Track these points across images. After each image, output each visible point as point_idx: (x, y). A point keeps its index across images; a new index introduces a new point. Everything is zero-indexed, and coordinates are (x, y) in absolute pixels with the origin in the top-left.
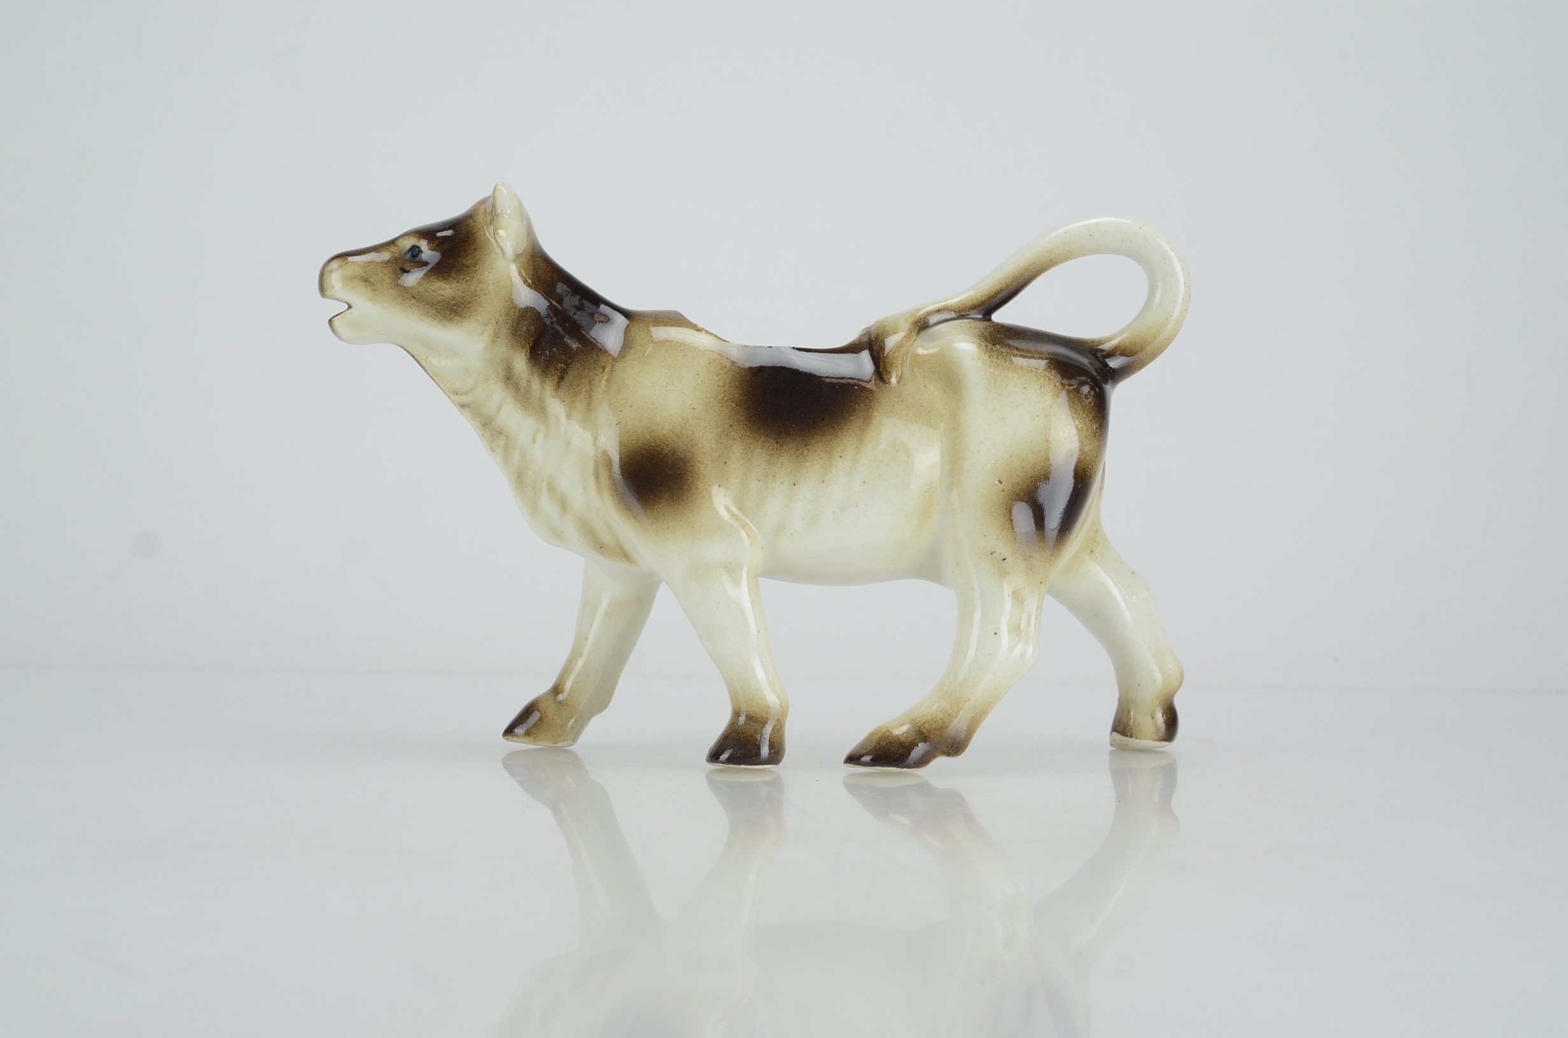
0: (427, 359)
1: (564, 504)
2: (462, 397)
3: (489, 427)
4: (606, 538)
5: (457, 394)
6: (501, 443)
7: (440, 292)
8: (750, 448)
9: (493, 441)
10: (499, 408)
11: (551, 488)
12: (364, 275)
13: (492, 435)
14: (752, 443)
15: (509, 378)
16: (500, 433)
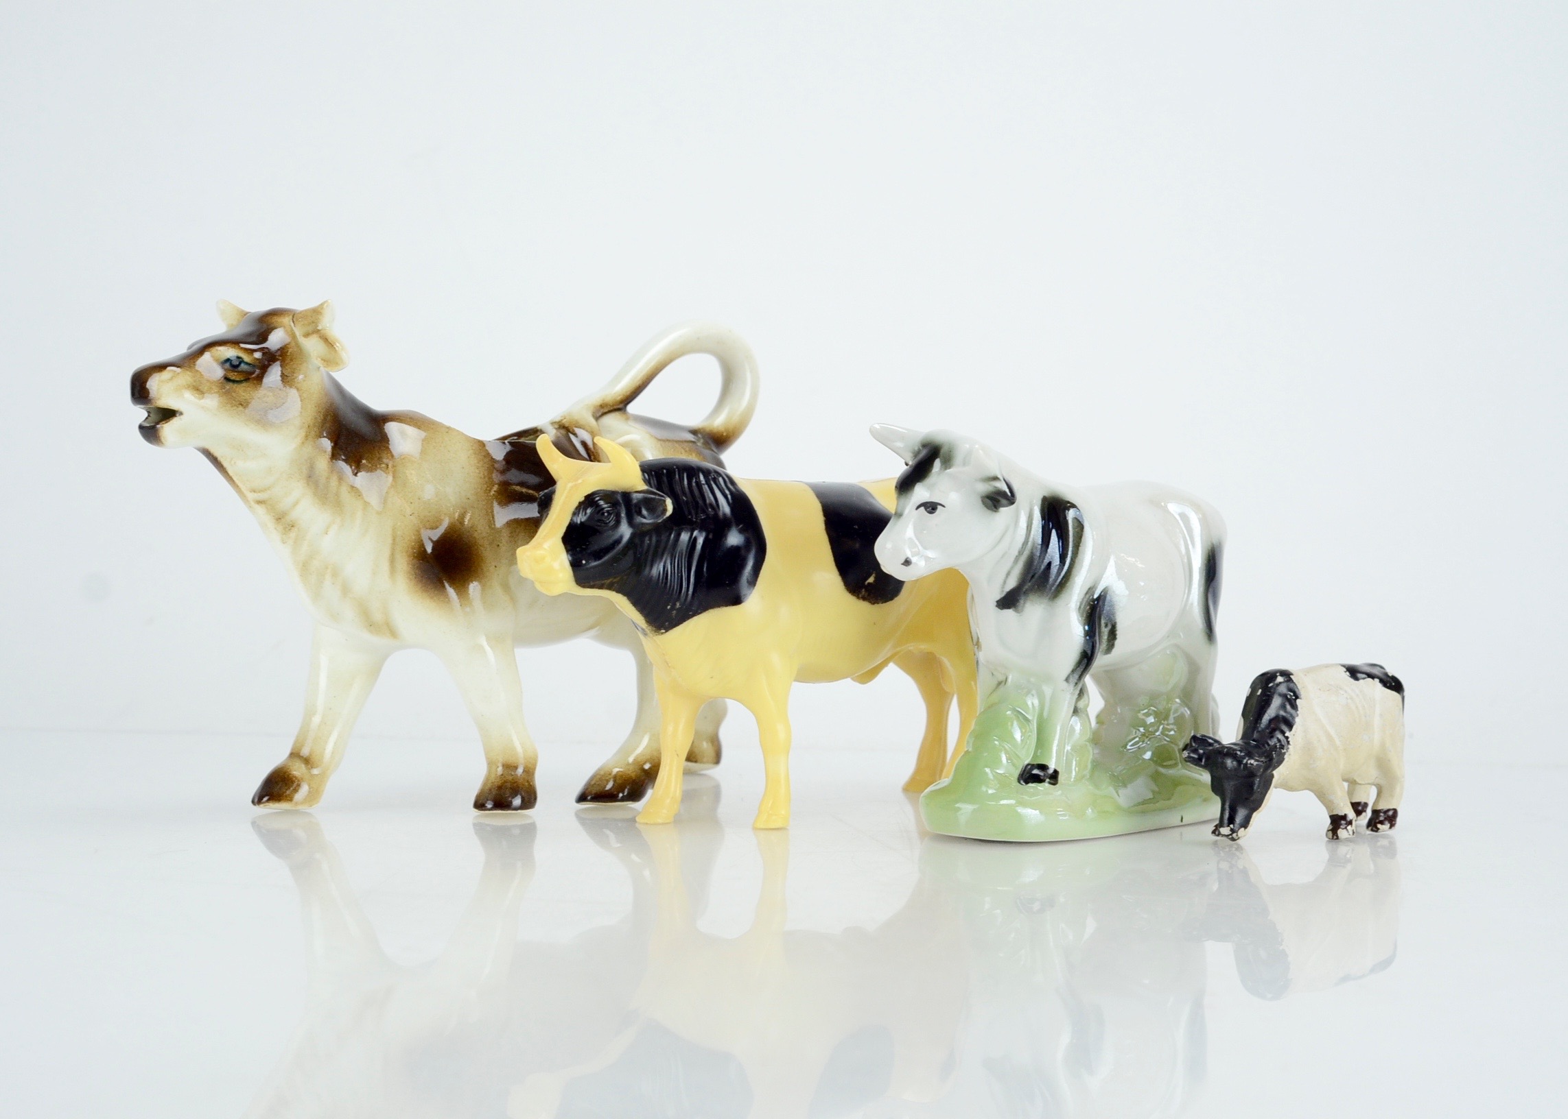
0: (232, 459)
1: (346, 590)
2: (259, 494)
3: (284, 521)
4: (378, 617)
5: (254, 492)
6: (293, 534)
7: (264, 399)
8: (515, 531)
9: (284, 534)
10: (296, 503)
11: (335, 574)
12: (195, 384)
13: (285, 528)
14: (517, 528)
15: (311, 477)
16: (293, 526)
